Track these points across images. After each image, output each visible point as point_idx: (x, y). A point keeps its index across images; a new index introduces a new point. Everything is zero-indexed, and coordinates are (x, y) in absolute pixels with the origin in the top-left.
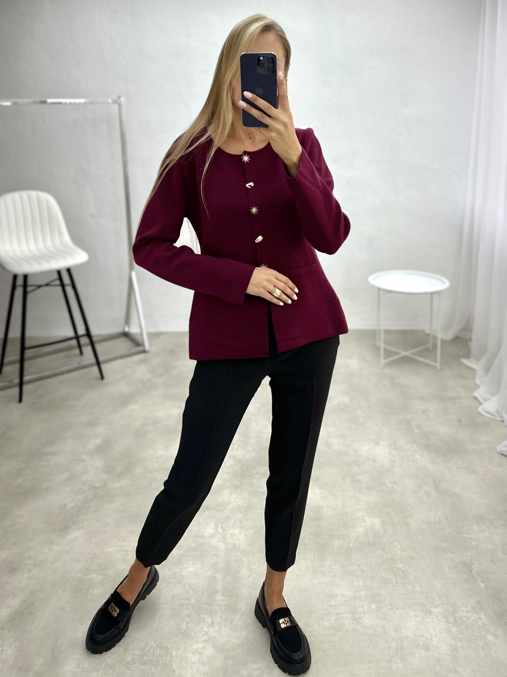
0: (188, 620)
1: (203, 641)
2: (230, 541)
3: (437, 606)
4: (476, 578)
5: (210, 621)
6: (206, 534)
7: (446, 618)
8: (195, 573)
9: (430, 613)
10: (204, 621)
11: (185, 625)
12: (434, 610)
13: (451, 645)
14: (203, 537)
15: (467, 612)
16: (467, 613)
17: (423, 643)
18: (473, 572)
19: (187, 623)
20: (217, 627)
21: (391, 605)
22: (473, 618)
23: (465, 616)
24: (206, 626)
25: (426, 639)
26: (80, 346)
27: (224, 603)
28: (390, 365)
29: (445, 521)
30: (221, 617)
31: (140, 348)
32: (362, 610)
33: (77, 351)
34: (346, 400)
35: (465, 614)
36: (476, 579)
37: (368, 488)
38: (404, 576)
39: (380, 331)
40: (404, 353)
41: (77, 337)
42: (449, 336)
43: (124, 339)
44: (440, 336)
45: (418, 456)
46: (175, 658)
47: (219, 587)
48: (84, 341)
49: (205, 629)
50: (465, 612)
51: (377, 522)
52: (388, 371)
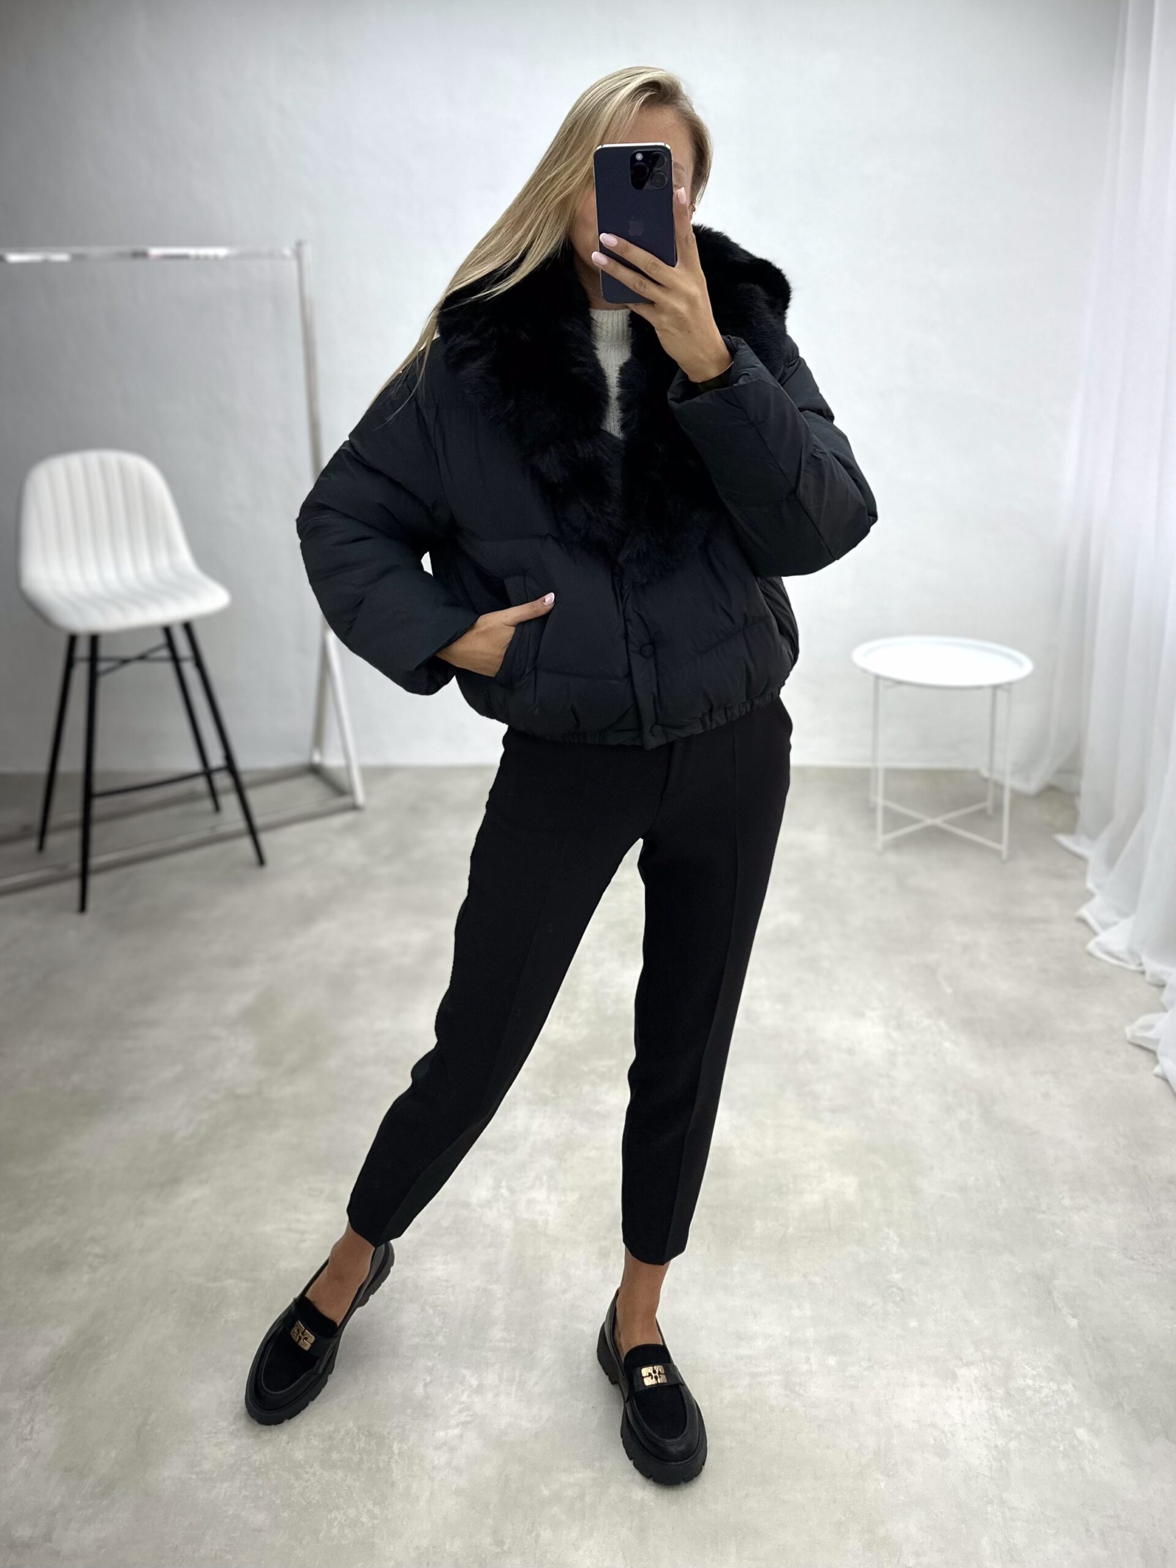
0: (428, 1379)
1: (458, 1425)
2: (525, 1216)
3: (968, 1364)
4: (1060, 1306)
5: (474, 1382)
6: (474, 1200)
7: (989, 1390)
8: (447, 1281)
9: (954, 1377)
10: (462, 1383)
11: (422, 1390)
12: (962, 1372)
13: (996, 1446)
14: (466, 1205)
15: (1034, 1378)
16: (1034, 1380)
17: (935, 1440)
18: (1055, 1294)
19: (426, 1385)
20: (490, 1396)
21: (870, 1360)
22: (1045, 1391)
23: (1029, 1387)
24: (466, 1394)
25: (943, 1432)
26: (213, 793)
27: (508, 1345)
28: (897, 845)
29: (999, 1184)
30: (500, 1376)
31: (345, 801)
32: (805, 1367)
33: (208, 804)
34: (795, 919)
35: (1030, 1382)
36: (1059, 1309)
37: (833, 1111)
38: (903, 1300)
39: (876, 770)
40: (929, 822)
41: (208, 773)
42: (1032, 786)
43: (309, 781)
44: (1011, 782)
45: (947, 1045)
46: (396, 1457)
47: (498, 1311)
48: (223, 781)
49: (464, 1398)
50: (1030, 1379)
51: (849, 1185)
52: (892, 858)
